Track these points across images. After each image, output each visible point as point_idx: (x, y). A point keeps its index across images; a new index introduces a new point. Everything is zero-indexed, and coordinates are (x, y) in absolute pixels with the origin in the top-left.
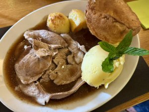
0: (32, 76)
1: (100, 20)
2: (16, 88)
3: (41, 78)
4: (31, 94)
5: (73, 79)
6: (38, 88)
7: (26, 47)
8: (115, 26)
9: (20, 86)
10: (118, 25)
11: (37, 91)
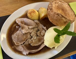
0: (20, 42)
1: (54, 15)
2: (13, 47)
3: (25, 43)
5: (40, 43)
7: (17, 27)
8: (62, 19)
9: (15, 46)
10: (63, 19)
11: (23, 49)
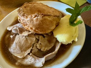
3: (32, 50)
4: (29, 63)
6: (33, 57)
7: (11, 36)
